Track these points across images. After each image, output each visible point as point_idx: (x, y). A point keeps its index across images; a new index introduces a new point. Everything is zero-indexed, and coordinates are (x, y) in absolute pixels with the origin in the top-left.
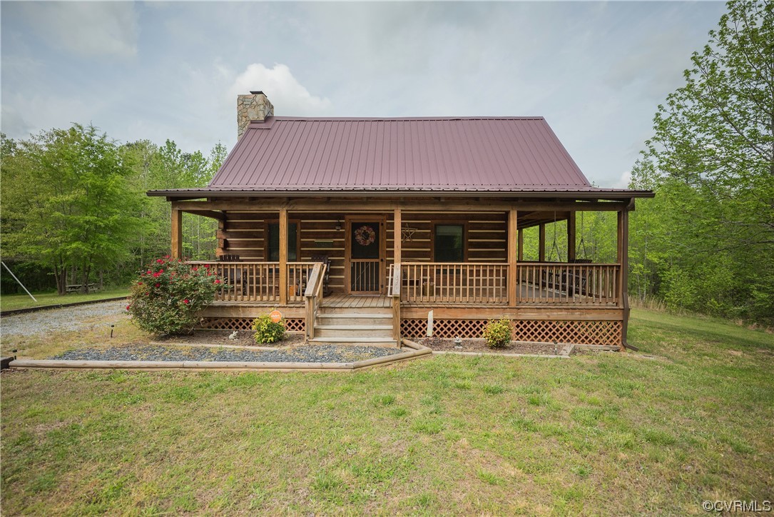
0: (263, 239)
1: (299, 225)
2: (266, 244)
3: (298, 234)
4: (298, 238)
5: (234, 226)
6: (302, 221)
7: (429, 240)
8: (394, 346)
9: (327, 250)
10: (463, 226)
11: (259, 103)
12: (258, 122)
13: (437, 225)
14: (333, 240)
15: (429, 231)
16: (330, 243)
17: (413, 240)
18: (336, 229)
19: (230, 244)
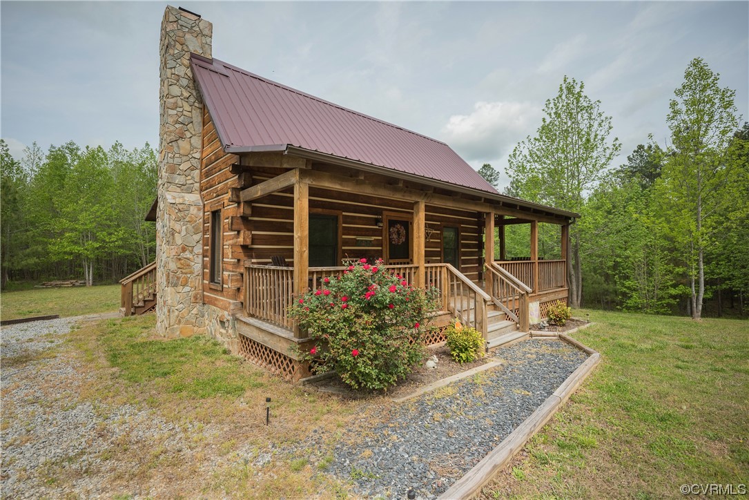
1: (341, 219)
3: (340, 229)
4: (339, 233)
5: (260, 212)
6: (343, 213)
7: (439, 241)
8: (528, 337)
9: (366, 250)
10: (458, 228)
11: (205, 33)
12: (202, 58)
13: (444, 227)
14: (373, 238)
15: (439, 232)
16: (371, 241)
17: (431, 240)
18: (376, 225)
19: (254, 240)
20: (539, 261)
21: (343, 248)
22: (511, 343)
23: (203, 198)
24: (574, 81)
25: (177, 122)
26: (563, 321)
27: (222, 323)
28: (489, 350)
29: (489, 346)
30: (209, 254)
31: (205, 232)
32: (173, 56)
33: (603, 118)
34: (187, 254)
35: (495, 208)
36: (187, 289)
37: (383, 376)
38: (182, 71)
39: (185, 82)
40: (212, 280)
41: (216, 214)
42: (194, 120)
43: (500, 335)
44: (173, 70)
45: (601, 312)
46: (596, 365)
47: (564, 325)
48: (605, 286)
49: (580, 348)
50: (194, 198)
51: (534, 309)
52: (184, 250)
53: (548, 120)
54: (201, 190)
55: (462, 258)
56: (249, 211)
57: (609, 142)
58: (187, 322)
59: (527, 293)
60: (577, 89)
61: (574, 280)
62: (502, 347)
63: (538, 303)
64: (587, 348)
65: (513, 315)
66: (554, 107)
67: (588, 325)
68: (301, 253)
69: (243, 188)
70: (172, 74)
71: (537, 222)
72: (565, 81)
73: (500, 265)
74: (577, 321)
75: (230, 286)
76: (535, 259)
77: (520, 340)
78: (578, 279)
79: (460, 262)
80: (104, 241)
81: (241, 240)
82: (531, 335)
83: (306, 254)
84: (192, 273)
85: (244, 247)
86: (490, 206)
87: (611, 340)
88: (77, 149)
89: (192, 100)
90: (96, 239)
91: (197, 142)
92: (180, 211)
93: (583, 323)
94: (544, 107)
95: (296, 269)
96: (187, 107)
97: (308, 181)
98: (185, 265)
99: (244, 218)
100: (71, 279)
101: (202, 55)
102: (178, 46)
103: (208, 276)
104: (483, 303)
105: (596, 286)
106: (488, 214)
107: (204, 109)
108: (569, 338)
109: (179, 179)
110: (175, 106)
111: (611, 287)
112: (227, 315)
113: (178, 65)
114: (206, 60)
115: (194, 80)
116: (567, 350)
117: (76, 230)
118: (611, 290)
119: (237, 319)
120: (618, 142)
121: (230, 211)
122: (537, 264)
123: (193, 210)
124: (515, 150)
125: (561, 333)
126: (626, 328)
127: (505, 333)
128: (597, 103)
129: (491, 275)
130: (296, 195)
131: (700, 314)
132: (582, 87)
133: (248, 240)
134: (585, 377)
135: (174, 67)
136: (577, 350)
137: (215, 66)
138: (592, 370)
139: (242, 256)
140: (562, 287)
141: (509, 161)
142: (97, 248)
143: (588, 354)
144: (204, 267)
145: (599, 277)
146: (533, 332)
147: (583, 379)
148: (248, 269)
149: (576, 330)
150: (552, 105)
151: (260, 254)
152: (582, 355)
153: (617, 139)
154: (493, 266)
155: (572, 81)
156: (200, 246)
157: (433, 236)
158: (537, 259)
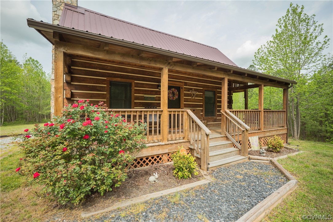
0: (105, 93)
1: (133, 85)
2: (108, 96)
3: (133, 90)
4: (133, 93)
5: (79, 80)
6: (135, 81)
7: (202, 98)
8: (247, 160)
9: (151, 103)
10: (215, 92)
12: (72, 6)
13: (205, 91)
14: (155, 96)
15: (202, 93)
16: (154, 97)
17: (196, 98)
18: (158, 89)
19: (73, 95)
20: (264, 110)
21: (135, 101)
22: (231, 164)
24: (297, 6)
26: (278, 149)
28: (209, 169)
29: (210, 166)
32: (56, 5)
33: (317, 24)
35: (229, 75)
38: (60, 12)
43: (225, 157)
44: (55, 12)
45: (313, 143)
46: (291, 192)
47: (279, 152)
48: (320, 128)
49: (282, 173)
51: (254, 141)
53: (280, 30)
55: (218, 109)
56: (69, 79)
57: (321, 39)
59: (247, 130)
60: (299, 10)
61: (295, 123)
62: (222, 167)
63: (257, 137)
64: (288, 174)
65: (238, 145)
66: (283, 22)
67: (297, 153)
70: (55, 14)
71: (263, 86)
72: (291, 6)
73: (231, 111)
74: (290, 149)
76: (261, 109)
77: (239, 162)
78: (298, 123)
79: (216, 111)
82: (249, 159)
86: (224, 74)
87: (313, 167)
93: (294, 151)
94: (277, 23)
101: (71, 4)
104: (206, 136)
105: (314, 127)
106: (223, 79)
108: (277, 163)
111: (323, 128)
113: (58, 10)
114: (73, 7)
116: (271, 173)
118: (323, 130)
120: (327, 38)
122: (262, 112)
124: (259, 50)
125: (272, 159)
126: (328, 156)
127: (229, 156)
128: (313, 16)
129: (225, 118)
132: (302, 8)
133: (68, 95)
134: (275, 206)
135: (56, 11)
136: (279, 174)
137: (78, 10)
138: (285, 197)
140: (283, 127)
141: (255, 56)
143: (288, 179)
145: (316, 122)
146: (251, 156)
147: (271, 208)
149: (285, 156)
150: (282, 22)
152: (282, 179)
153: (326, 36)
154: (226, 112)
155: (296, 6)
157: (197, 96)
158: (263, 108)
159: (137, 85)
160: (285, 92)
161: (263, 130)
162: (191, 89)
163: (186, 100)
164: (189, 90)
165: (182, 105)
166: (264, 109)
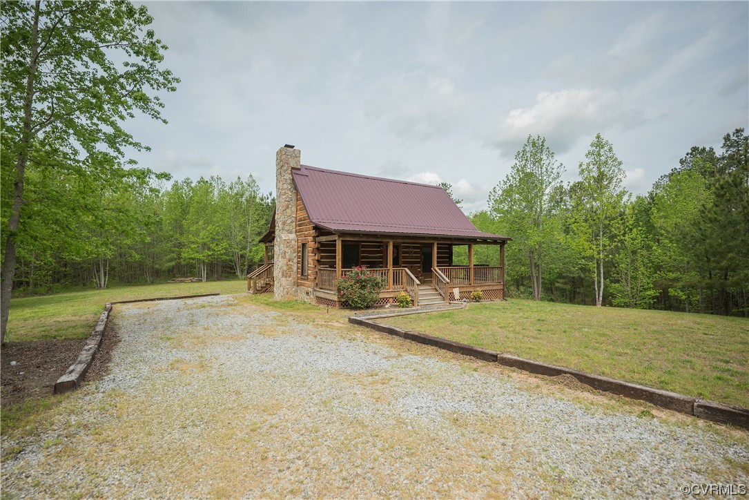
1: (360, 246)
3: (360, 251)
4: (360, 253)
6: (362, 244)
7: (420, 255)
9: (374, 261)
11: (297, 155)
13: (422, 247)
14: (377, 255)
15: (419, 250)
19: (322, 257)
21: (362, 260)
23: (297, 236)
25: (286, 201)
27: (307, 293)
30: (301, 262)
31: (298, 252)
32: (284, 170)
34: (291, 263)
35: (438, 240)
36: (291, 279)
37: (362, 303)
38: (288, 176)
39: (289, 181)
40: (302, 275)
41: (304, 245)
42: (293, 199)
43: (432, 301)
50: (293, 236)
52: (289, 261)
54: (296, 232)
56: (319, 246)
58: (291, 294)
68: (339, 264)
69: (318, 236)
70: (284, 179)
71: (473, 244)
75: (311, 277)
80: (214, 250)
81: (316, 258)
83: (340, 264)
84: (293, 271)
85: (318, 261)
88: (191, 182)
89: (292, 189)
90: (209, 249)
91: (294, 209)
92: (288, 242)
95: (337, 269)
96: (290, 193)
97: (341, 239)
98: (290, 267)
99: (318, 249)
100: (190, 277)
101: (296, 167)
102: (286, 165)
103: (300, 273)
107: (297, 193)
109: (287, 228)
110: (285, 194)
112: (310, 289)
113: (286, 174)
114: (298, 168)
115: (293, 180)
117: (197, 243)
119: (315, 290)
121: (311, 245)
122: (472, 268)
123: (293, 242)
127: (435, 301)
129: (435, 274)
130: (337, 243)
131: (601, 303)
133: (320, 257)
135: (284, 176)
139: (317, 264)
140: (500, 282)
142: (210, 255)
144: (298, 268)
148: (319, 270)
151: (324, 263)
154: (435, 270)
156: (296, 258)
157: (415, 253)
158: (472, 265)
159: (364, 246)
160: (502, 247)
161: (473, 285)
162: (409, 247)
163: (404, 257)
164: (407, 247)
165: (400, 262)
166: (474, 265)
